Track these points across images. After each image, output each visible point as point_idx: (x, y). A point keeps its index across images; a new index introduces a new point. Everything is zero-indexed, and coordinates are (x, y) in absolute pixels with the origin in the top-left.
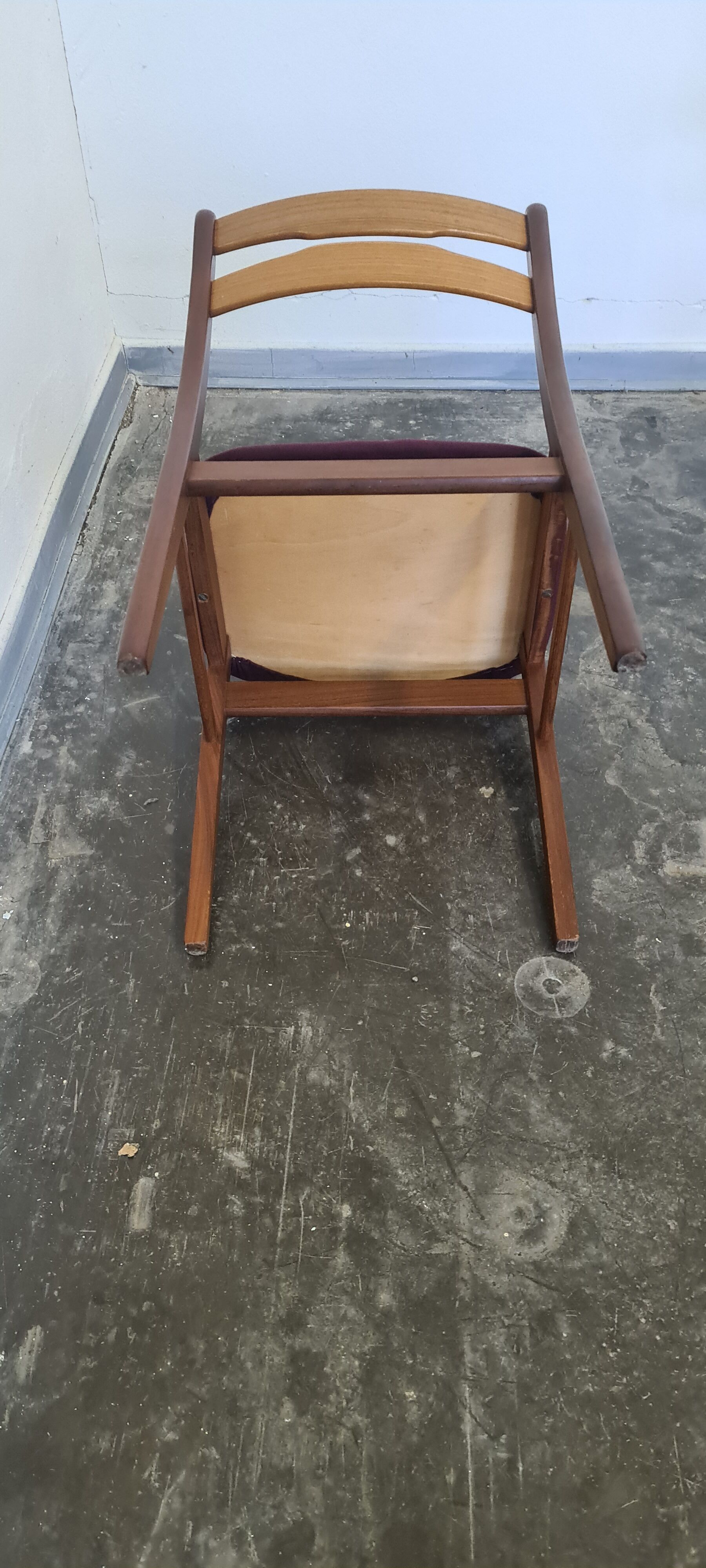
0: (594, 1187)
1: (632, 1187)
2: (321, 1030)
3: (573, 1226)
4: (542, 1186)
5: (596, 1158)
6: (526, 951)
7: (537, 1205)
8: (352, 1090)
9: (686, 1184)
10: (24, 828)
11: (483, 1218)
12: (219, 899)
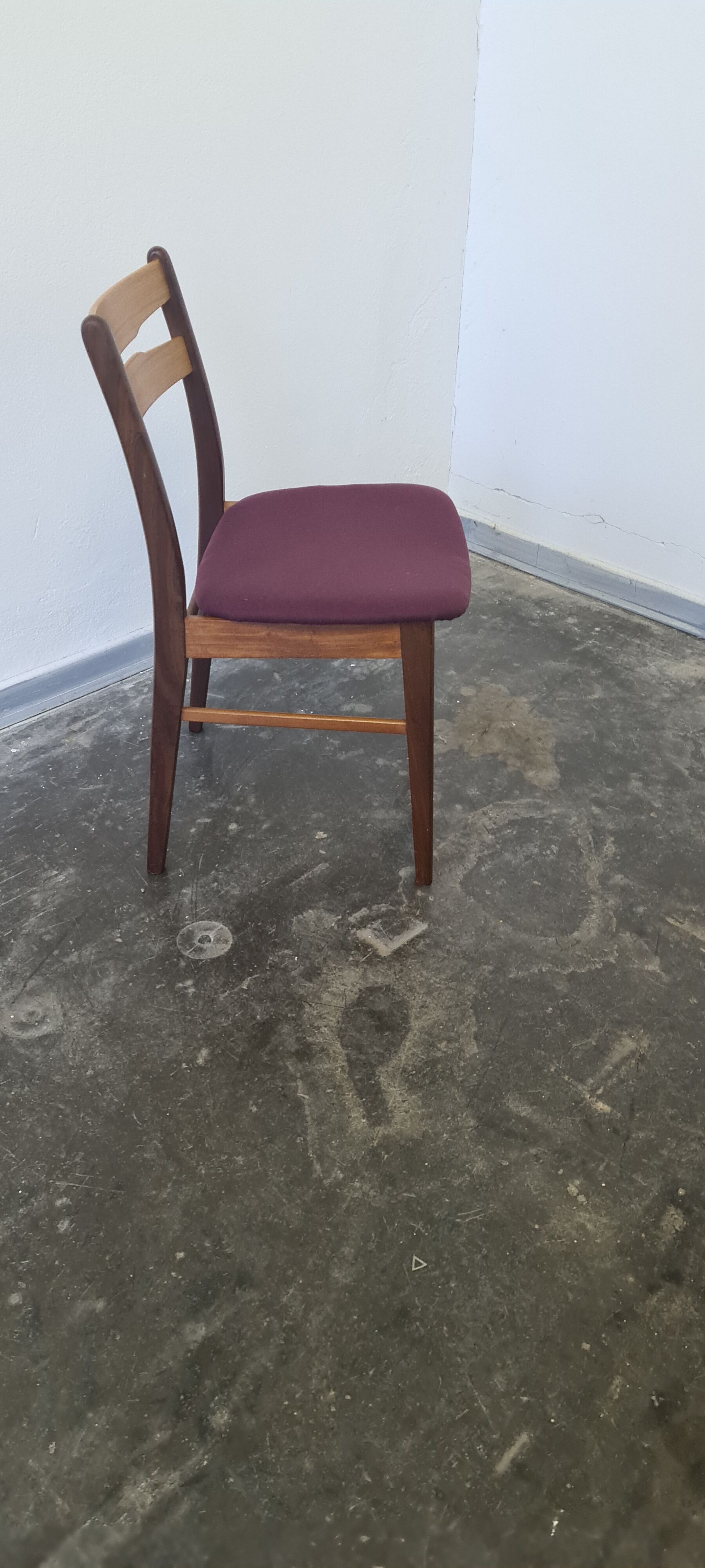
0: (81, 1030)
1: (98, 1044)
2: (68, 881)
3: (46, 1037)
4: (59, 1011)
5: (102, 1020)
6: (218, 916)
7: (44, 1017)
8: (41, 914)
9: (124, 1064)
10: (75, 719)
11: (13, 1003)
12: (111, 800)
